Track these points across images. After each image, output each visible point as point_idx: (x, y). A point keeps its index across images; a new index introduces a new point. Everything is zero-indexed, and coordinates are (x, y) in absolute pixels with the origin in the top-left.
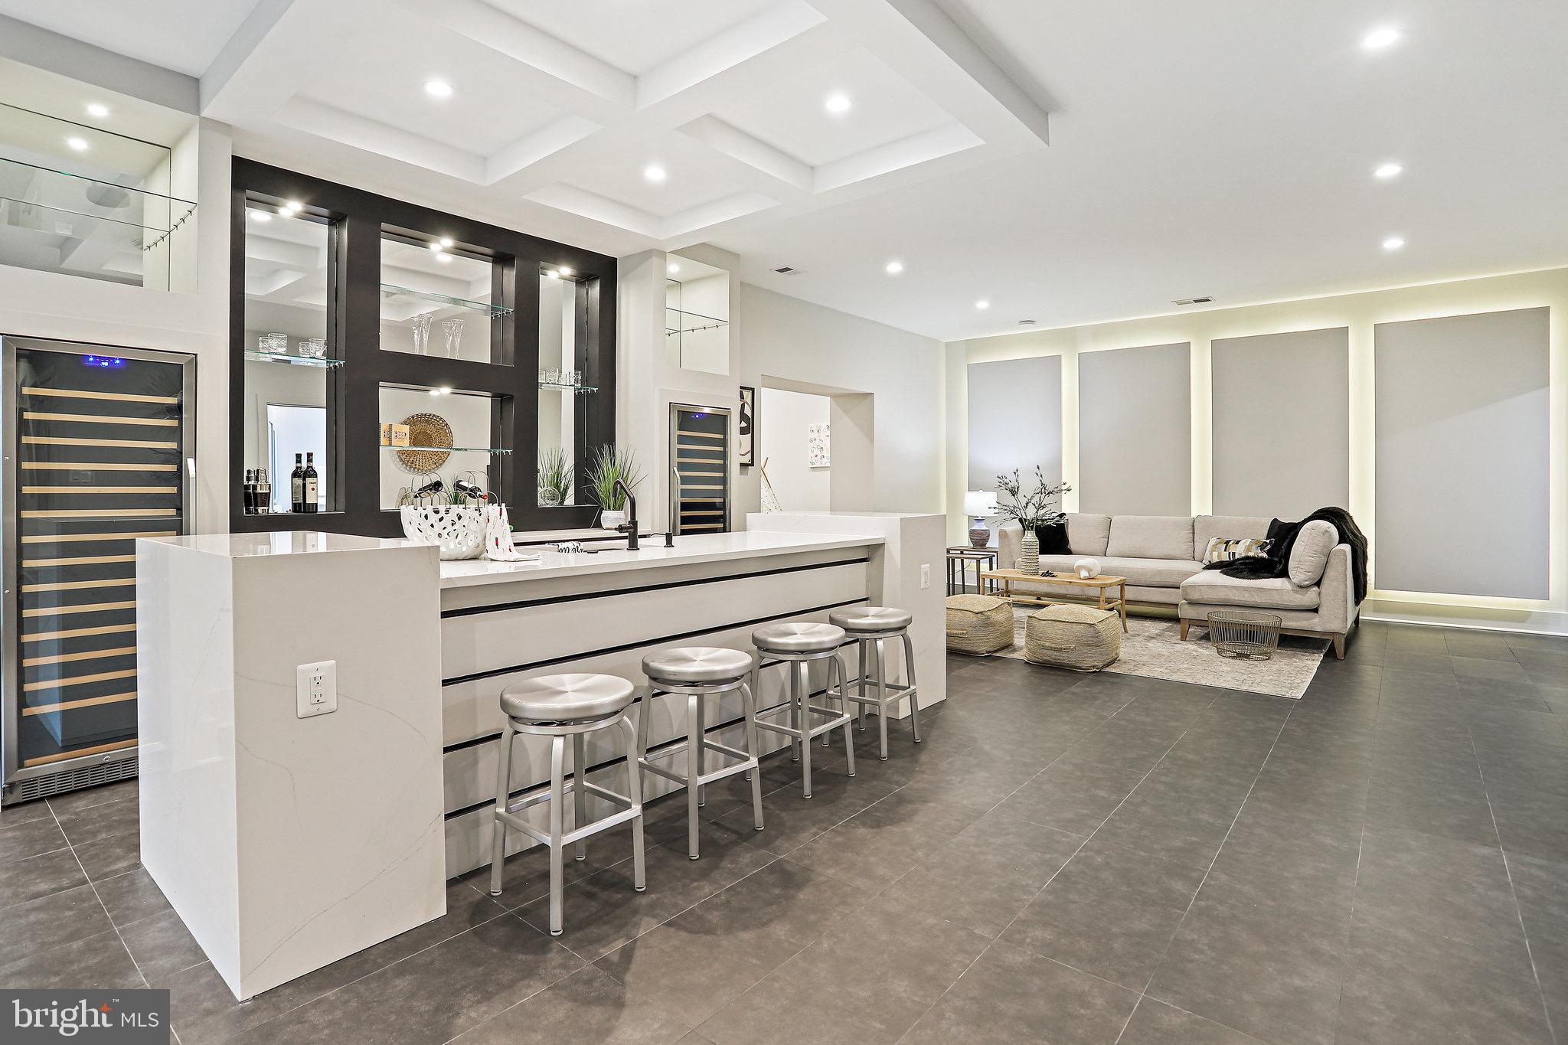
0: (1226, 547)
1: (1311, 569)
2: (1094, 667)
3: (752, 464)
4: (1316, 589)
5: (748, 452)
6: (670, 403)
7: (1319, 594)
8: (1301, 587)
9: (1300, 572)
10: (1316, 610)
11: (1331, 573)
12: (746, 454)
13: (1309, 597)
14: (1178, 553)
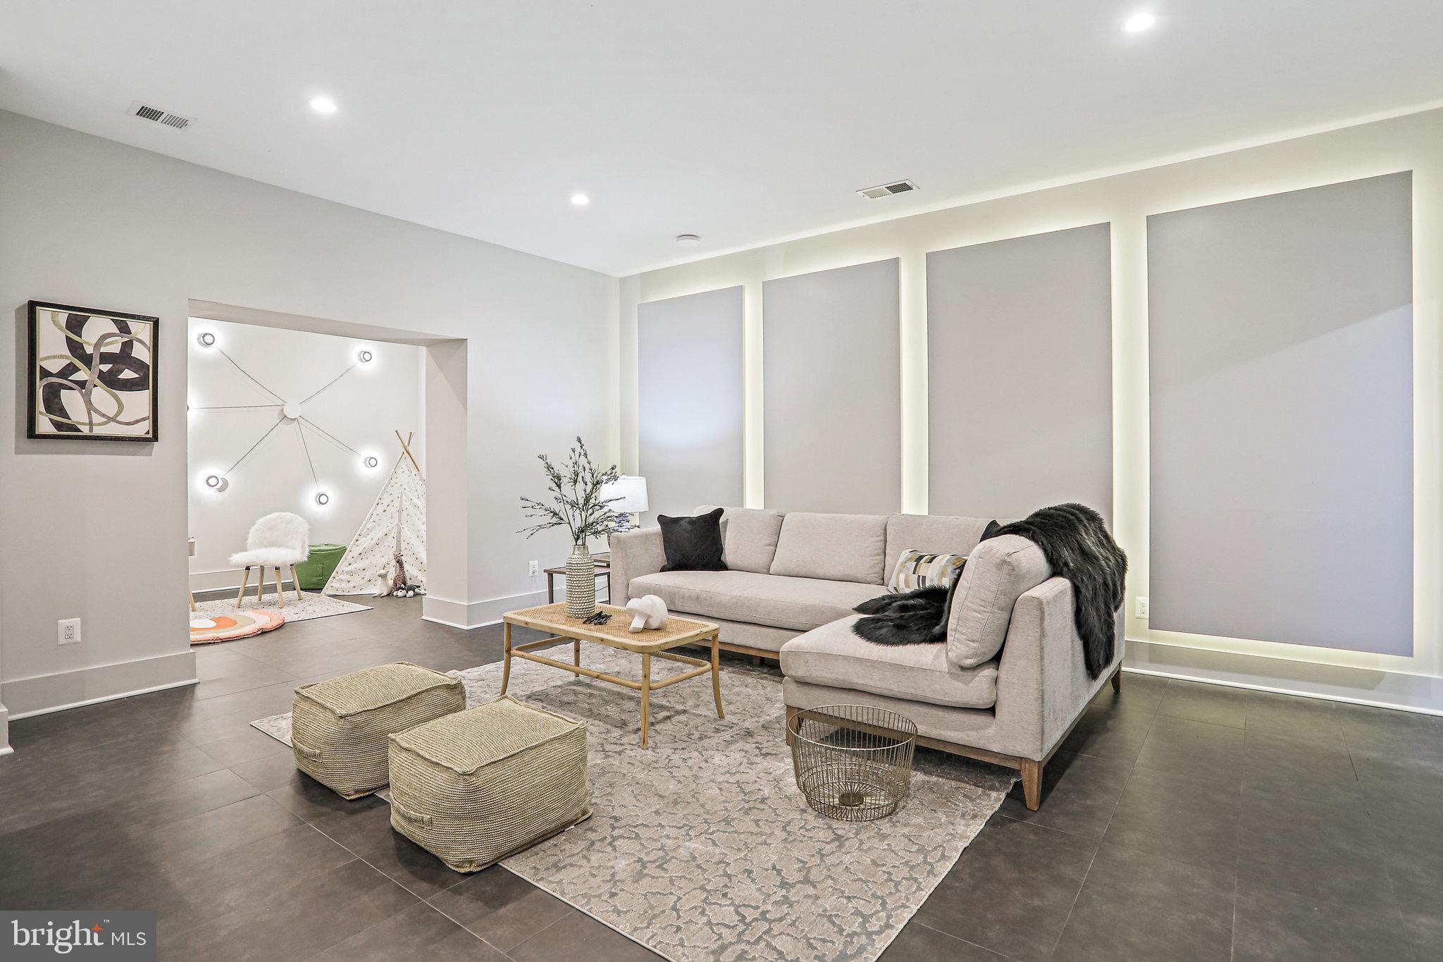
0: (917, 565)
1: (977, 636)
2: (471, 862)
3: (155, 439)
4: (989, 672)
5: (144, 419)
7: (996, 680)
8: (963, 668)
9: (959, 641)
10: (992, 711)
11: (1016, 644)
12: (138, 421)
13: (977, 689)
14: (859, 574)
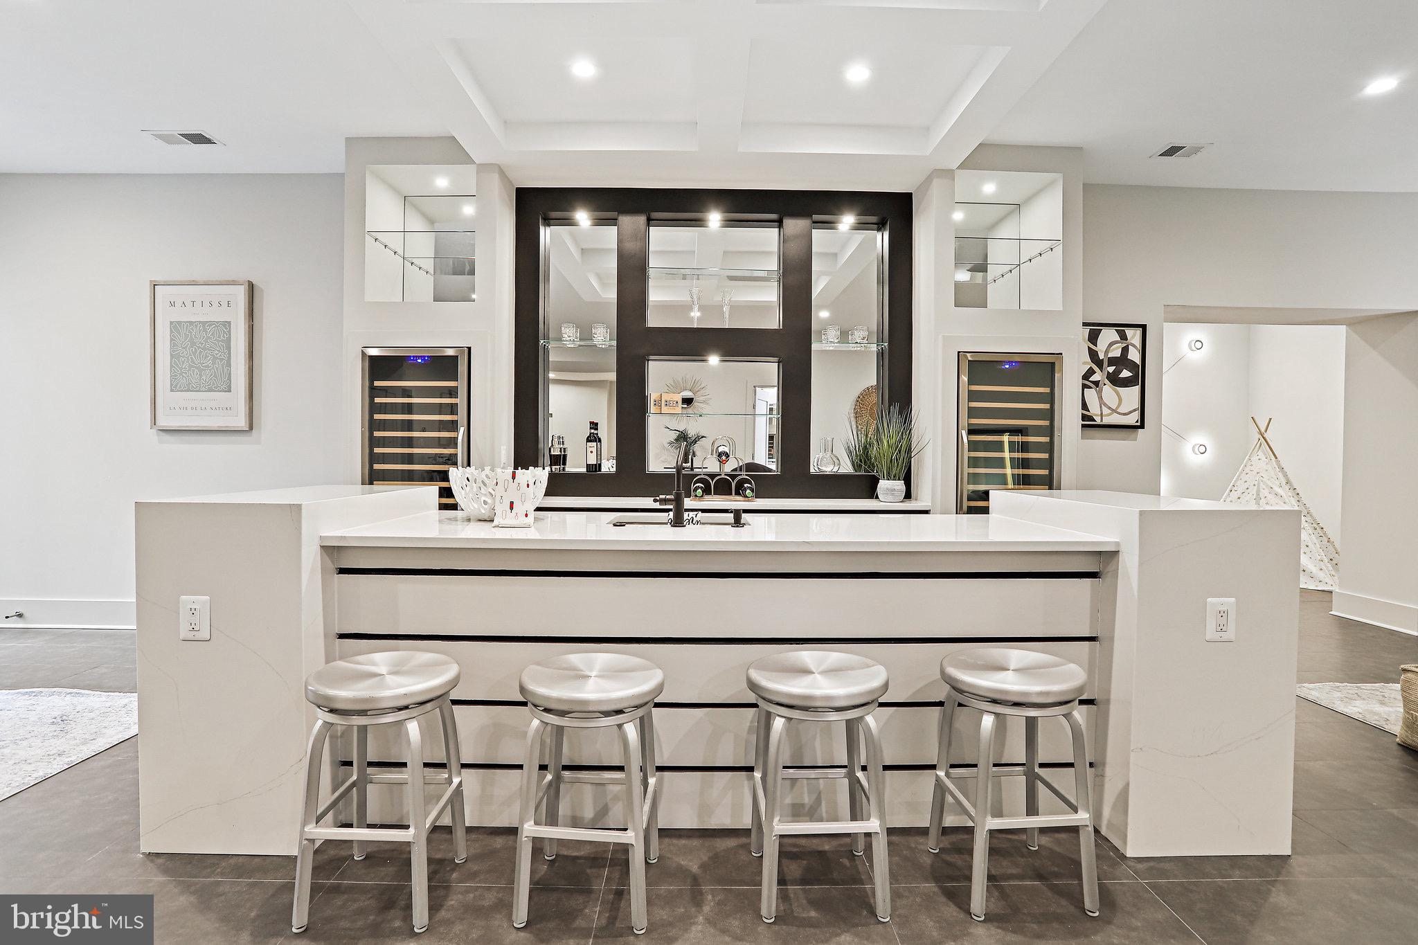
3: (1142, 426)
5: (1135, 410)
6: (959, 352)
12: (1131, 412)
